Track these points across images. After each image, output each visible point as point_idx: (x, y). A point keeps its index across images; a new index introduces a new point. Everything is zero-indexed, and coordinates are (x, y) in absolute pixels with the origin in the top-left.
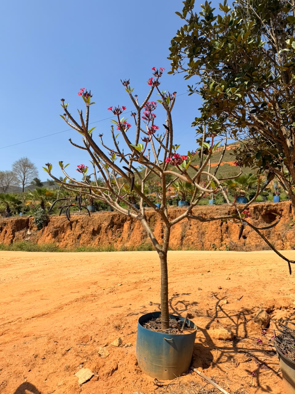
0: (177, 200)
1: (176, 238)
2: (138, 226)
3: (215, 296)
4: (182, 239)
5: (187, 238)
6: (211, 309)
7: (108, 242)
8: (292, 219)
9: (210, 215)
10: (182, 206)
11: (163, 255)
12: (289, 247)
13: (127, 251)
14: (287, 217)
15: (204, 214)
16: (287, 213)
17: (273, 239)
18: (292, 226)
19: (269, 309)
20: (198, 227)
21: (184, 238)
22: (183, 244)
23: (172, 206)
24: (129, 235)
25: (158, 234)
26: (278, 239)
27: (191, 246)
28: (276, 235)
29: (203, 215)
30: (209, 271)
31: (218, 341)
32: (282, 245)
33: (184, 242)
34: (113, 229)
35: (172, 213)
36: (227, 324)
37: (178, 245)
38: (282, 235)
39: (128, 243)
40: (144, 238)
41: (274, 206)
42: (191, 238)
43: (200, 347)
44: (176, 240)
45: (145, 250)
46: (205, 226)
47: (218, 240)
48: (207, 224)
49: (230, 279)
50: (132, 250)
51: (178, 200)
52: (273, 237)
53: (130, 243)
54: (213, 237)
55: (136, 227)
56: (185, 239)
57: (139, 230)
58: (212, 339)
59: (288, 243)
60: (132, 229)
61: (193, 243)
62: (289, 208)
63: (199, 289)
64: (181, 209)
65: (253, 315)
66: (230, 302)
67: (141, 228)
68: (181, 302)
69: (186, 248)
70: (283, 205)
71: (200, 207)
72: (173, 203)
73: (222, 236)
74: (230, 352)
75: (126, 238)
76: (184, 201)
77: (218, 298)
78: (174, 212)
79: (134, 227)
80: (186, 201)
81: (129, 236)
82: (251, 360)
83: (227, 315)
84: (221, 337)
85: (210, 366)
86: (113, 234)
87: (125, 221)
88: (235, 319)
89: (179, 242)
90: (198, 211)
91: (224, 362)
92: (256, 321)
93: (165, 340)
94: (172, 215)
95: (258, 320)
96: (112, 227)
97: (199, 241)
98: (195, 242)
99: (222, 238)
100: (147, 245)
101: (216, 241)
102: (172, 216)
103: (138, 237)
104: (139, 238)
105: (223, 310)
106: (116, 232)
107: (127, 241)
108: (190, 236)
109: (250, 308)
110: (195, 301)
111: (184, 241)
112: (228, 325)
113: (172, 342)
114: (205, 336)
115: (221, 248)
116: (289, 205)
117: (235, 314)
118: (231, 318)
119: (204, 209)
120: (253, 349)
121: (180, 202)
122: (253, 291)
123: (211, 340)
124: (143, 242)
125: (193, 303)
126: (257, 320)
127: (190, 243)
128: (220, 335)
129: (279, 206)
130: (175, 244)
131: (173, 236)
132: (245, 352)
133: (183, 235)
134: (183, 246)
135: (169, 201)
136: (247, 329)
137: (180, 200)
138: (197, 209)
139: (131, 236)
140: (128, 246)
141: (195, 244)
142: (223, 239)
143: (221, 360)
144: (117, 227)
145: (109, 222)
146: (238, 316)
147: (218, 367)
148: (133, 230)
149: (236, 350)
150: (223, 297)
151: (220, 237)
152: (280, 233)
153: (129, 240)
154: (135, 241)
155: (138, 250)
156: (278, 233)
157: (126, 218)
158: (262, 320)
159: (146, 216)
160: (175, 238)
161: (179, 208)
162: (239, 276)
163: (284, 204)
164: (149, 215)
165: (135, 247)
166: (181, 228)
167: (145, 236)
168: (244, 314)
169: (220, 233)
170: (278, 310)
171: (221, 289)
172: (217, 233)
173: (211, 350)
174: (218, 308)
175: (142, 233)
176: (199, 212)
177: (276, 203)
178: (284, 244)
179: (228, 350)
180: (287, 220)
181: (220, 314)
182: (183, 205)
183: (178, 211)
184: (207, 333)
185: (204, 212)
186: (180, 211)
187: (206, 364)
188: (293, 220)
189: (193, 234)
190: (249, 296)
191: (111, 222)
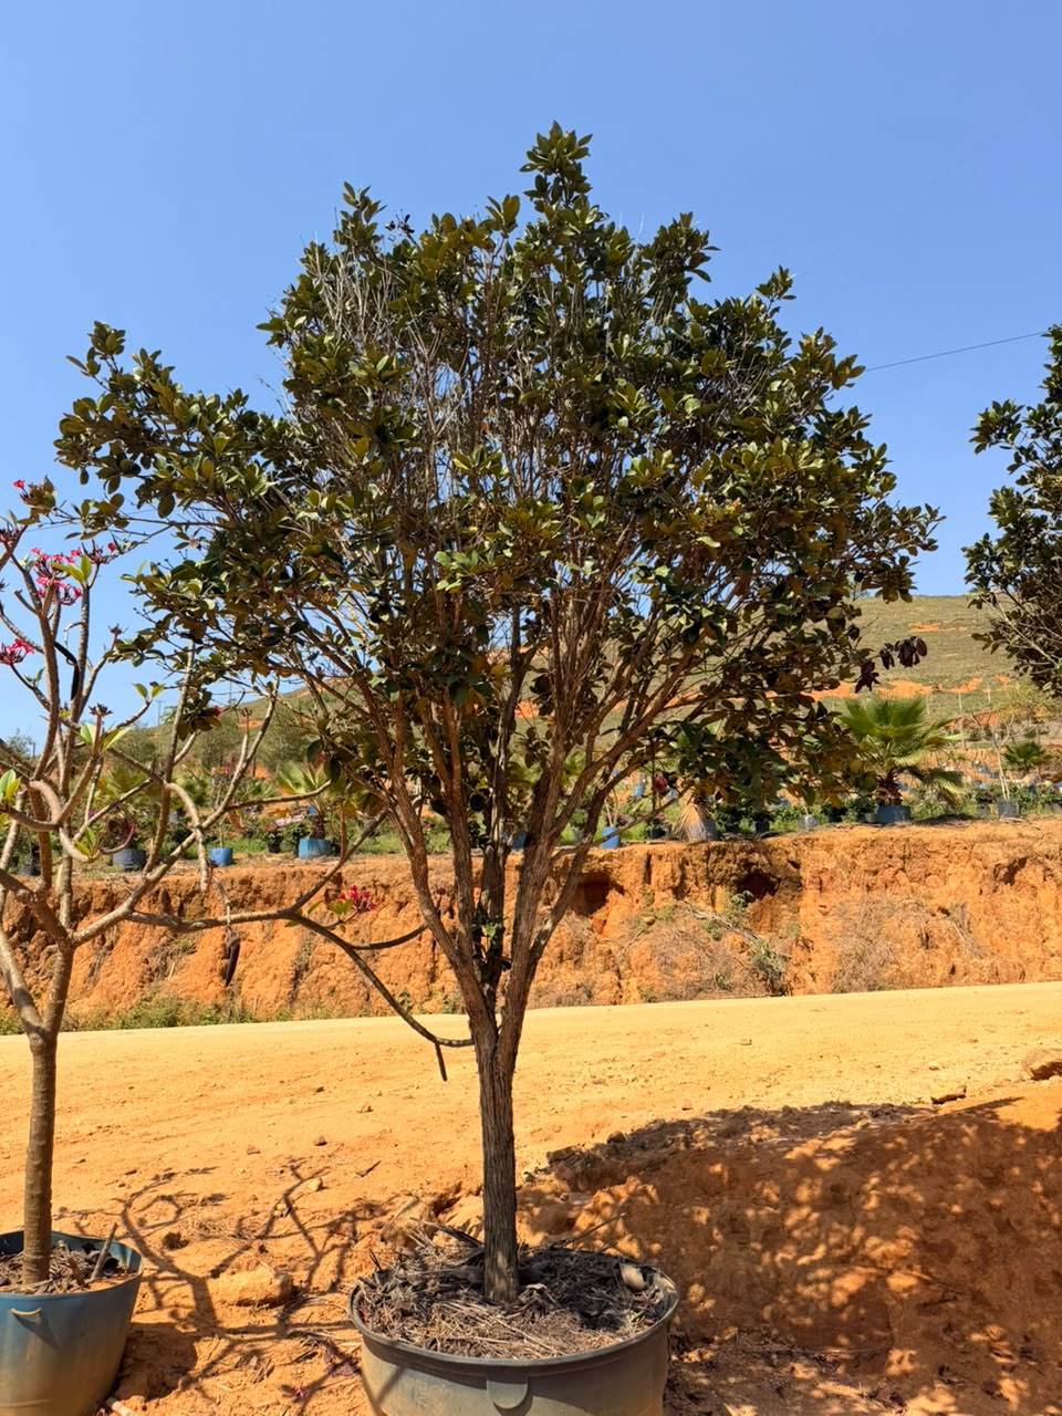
0: (295, 834)
1: (275, 977)
2: (131, 934)
3: (293, 1169)
4: (298, 976)
5: (316, 973)
6: (256, 1214)
7: (4, 999)
8: (653, 901)
9: (401, 888)
10: (312, 857)
11: (40, 1042)
12: (636, 995)
13: (77, 1029)
14: (637, 895)
15: (383, 886)
16: (637, 881)
17: (590, 968)
18: (650, 924)
19: (442, 1196)
20: (357, 933)
21: (305, 974)
22: (299, 996)
23: (277, 857)
24: (93, 969)
25: (210, 964)
26: (607, 968)
27: (328, 1002)
28: (601, 954)
29: (380, 889)
30: (321, 1090)
31: (235, 1308)
32: (617, 988)
33: (303, 988)
34: (31, 947)
35: (269, 883)
36: (291, 1255)
37: (281, 1002)
38: (618, 956)
39: (87, 1000)
40: (151, 981)
41: (601, 860)
42: (329, 975)
43: (160, 1335)
44: (277, 982)
45: (151, 1024)
46: (381, 929)
47: (420, 976)
48: (389, 923)
49: (370, 1110)
50: (101, 1027)
51: (298, 836)
52: (590, 961)
53: (95, 998)
54: (406, 967)
55: (125, 937)
56: (309, 978)
57: (138, 948)
58: (216, 1306)
59: (634, 982)
60: (107, 944)
61: (333, 991)
62: (642, 866)
63: (251, 1152)
64: (303, 868)
65: (384, 1219)
66: (330, 1185)
67: (145, 941)
68: (169, 1199)
69: (309, 1011)
70: (626, 855)
71: (371, 862)
72: (283, 845)
73: (435, 962)
74: (259, 1340)
75: (80, 982)
76: (320, 841)
77: (298, 1176)
78: (279, 878)
79: (118, 938)
80: (329, 838)
81: (92, 974)
82: (314, 1354)
83: (301, 1226)
84: (247, 1295)
85: (175, 1388)
86: (27, 966)
87: (85, 915)
88: (320, 1236)
89: (283, 990)
90: (362, 876)
91: (224, 1372)
92: (386, 1236)
93: (17, 1316)
94: (271, 891)
95: (393, 1232)
96: (28, 937)
97: (355, 983)
98: (342, 986)
99: (435, 968)
100: (160, 1005)
101: (412, 981)
102: (269, 896)
103: (128, 975)
104: (132, 982)
105: (298, 1213)
106: (43, 955)
107: (85, 992)
108: (325, 967)
109: (382, 1198)
110: (217, 1192)
111: (303, 986)
112: (291, 1259)
113: (38, 1320)
114: (196, 1299)
115: (427, 1006)
116: (645, 858)
117: (327, 1221)
118: (311, 1234)
119: (384, 868)
120: (338, 1323)
121: (304, 843)
122: (420, 1143)
123: (211, 1310)
124: (148, 994)
125: (210, 1199)
126: (389, 1233)
127: (324, 991)
128: (243, 1289)
129: (615, 860)
130: (271, 996)
131: (265, 967)
132: (305, 1335)
133: (302, 963)
134: (296, 1005)
135: (267, 838)
136: (348, 1262)
137: (305, 834)
138: (361, 867)
139: (102, 973)
140: (86, 1010)
141: (342, 996)
142: (438, 972)
143: (219, 1366)
144: (46, 939)
145: (16, 920)
146: (334, 1228)
147: (200, 1389)
148: (111, 947)
149: (284, 1330)
150: (317, 1169)
151: (428, 967)
152: (614, 948)
153: (90, 986)
154: (117, 989)
155: (124, 1026)
156: (605, 947)
157: (89, 904)
158: (404, 1234)
159: (171, 893)
160: (271, 976)
161: (299, 864)
162: (405, 1098)
163: (630, 853)
164: (183, 889)
165: (114, 1014)
166: (295, 938)
167: (157, 970)
168: (356, 1219)
169: (430, 951)
170: (471, 1196)
171: (324, 1143)
172: (419, 951)
173: (198, 1339)
174: (282, 1206)
175: (147, 961)
176: (367, 878)
177: (608, 851)
178: (622, 983)
179: (258, 1333)
180: (637, 906)
181: (284, 1224)
182: (315, 852)
183: (294, 875)
184: (206, 1289)
185: (384, 880)
186: (298, 874)
187: (164, 1384)
188: (654, 906)
189: (337, 958)
190: (398, 1162)
191: (21, 920)
